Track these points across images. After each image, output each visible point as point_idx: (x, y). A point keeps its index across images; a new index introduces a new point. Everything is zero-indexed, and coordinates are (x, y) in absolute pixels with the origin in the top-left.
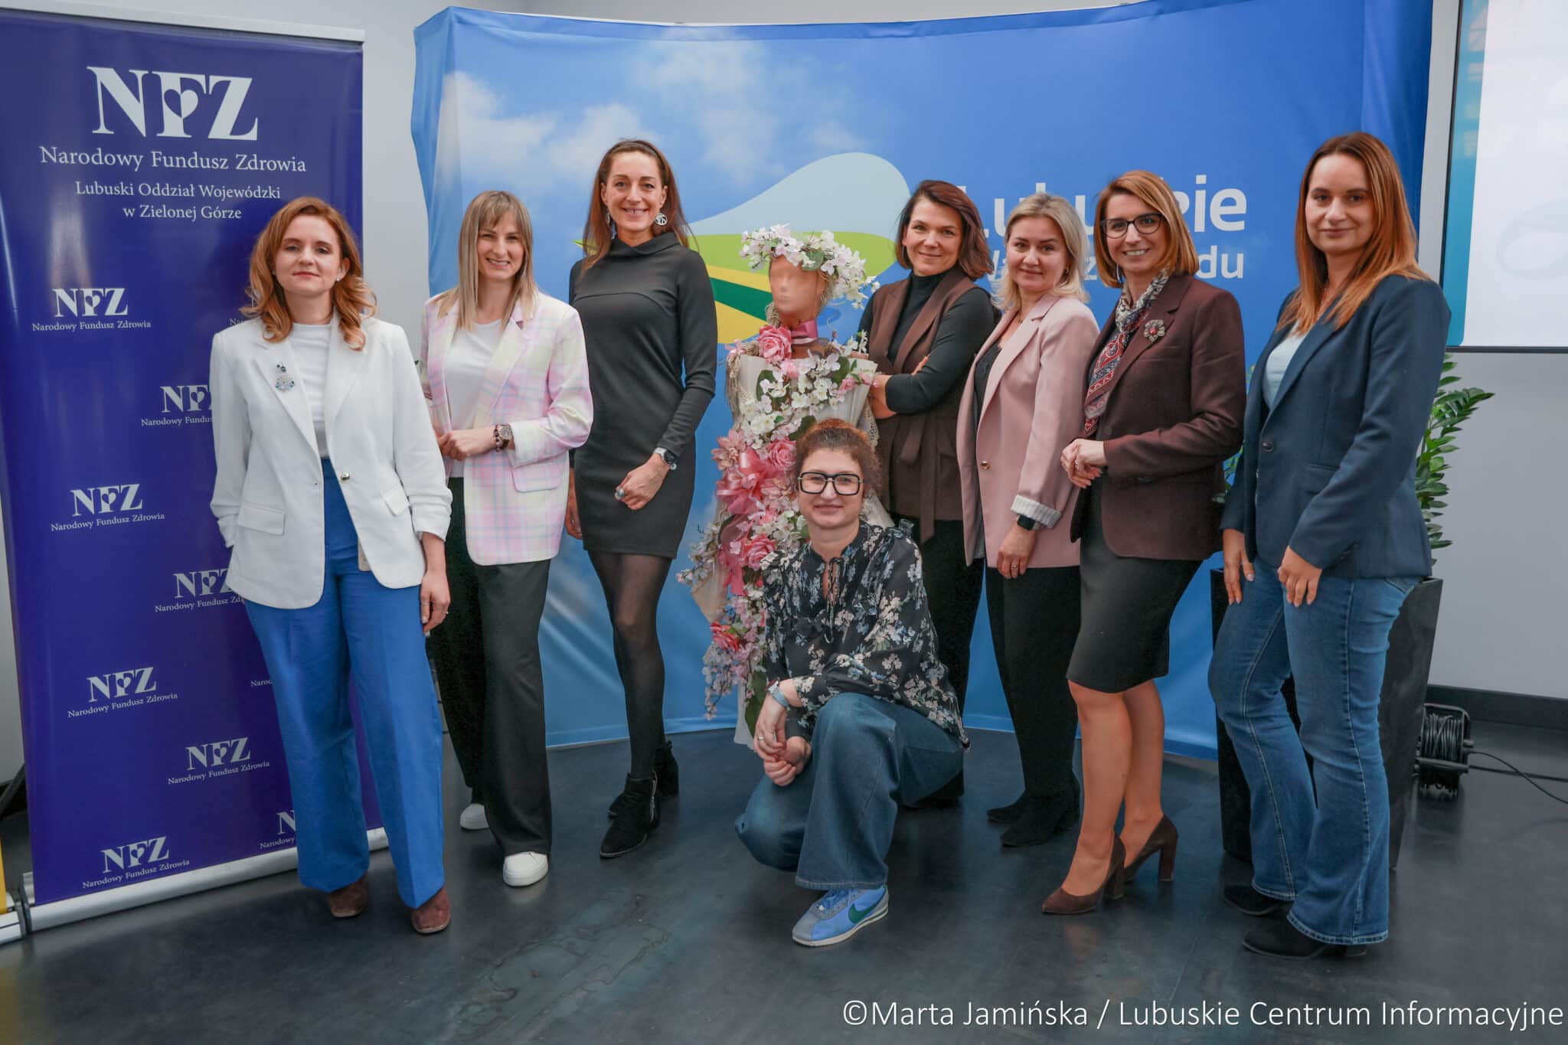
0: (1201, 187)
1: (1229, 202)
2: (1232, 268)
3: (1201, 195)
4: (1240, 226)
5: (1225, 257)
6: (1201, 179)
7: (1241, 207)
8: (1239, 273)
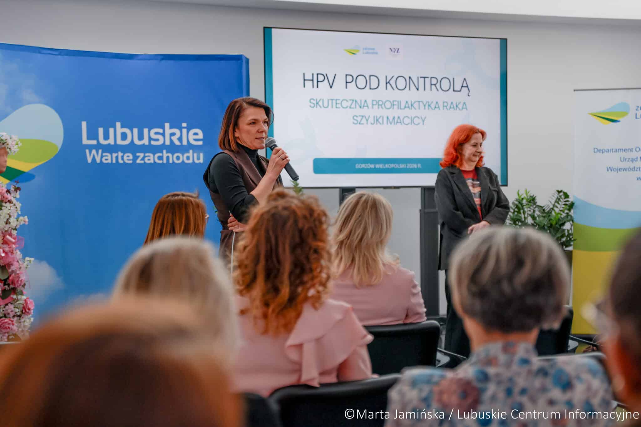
0: (184, 128)
1: (196, 134)
2: (198, 159)
3: (185, 131)
4: (200, 143)
5: (195, 155)
6: (184, 125)
7: (201, 135)
8: (201, 161)
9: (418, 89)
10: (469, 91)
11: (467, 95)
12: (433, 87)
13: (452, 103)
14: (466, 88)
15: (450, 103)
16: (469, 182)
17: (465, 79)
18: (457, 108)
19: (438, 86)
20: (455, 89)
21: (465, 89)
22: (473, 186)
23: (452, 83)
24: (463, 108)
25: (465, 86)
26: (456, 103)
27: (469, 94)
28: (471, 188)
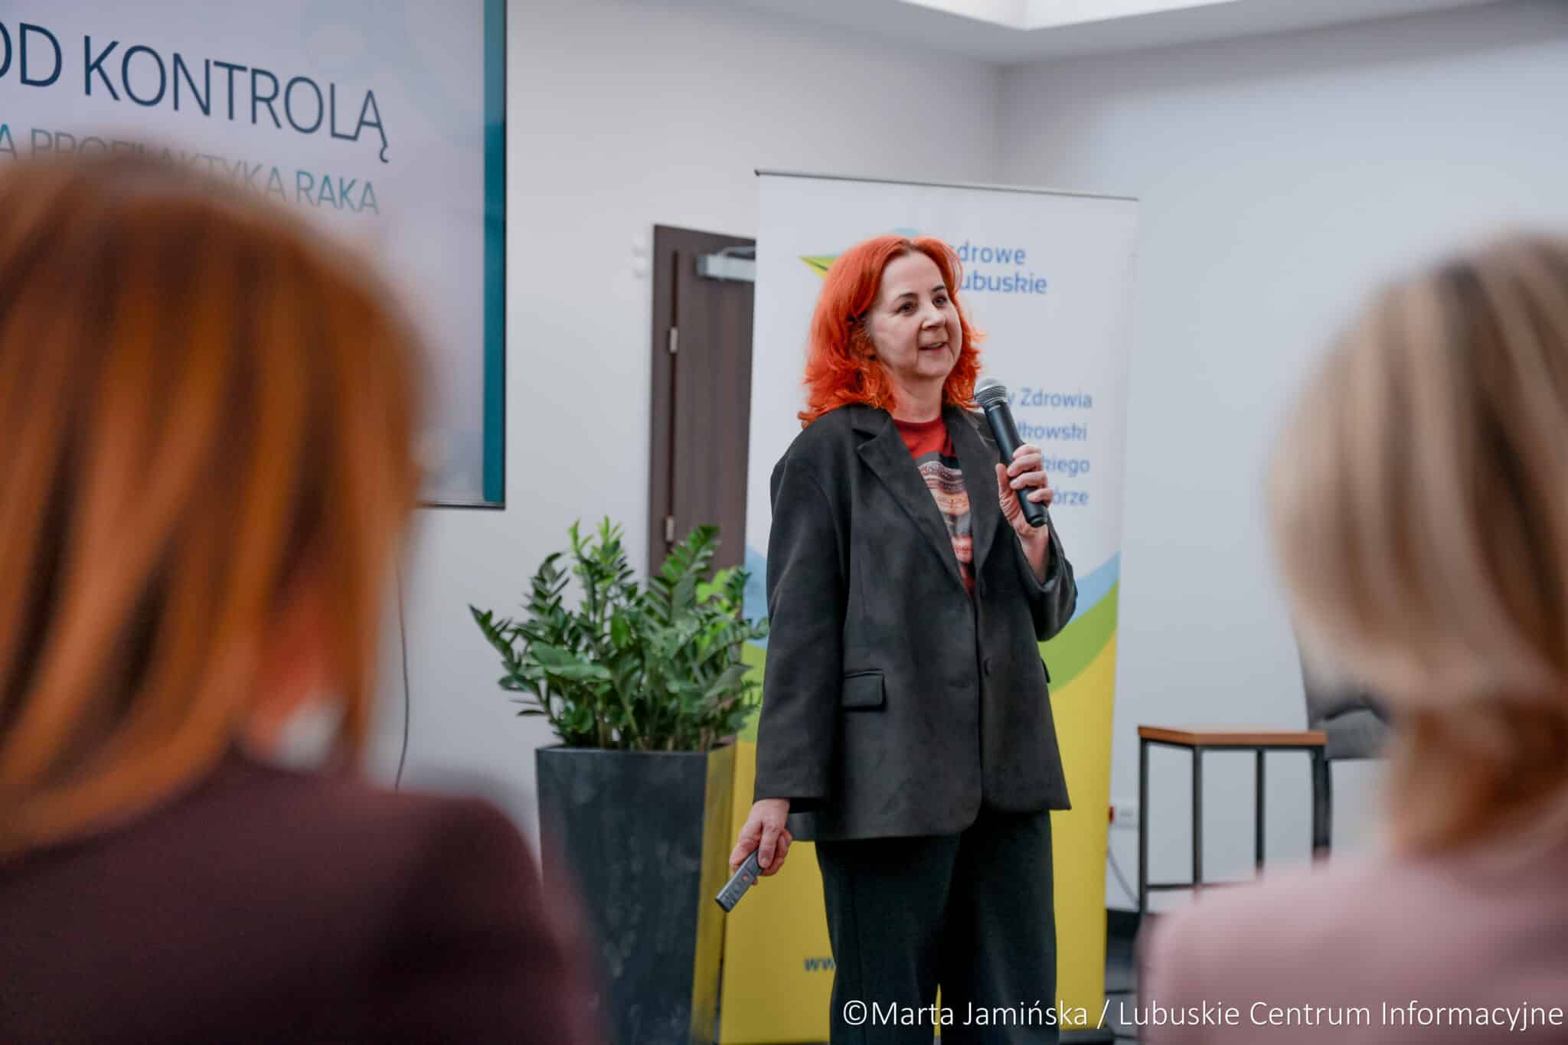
9: (206, 110)
10: (385, 145)
11: (379, 161)
12: (261, 107)
13: (326, 179)
14: (376, 131)
15: (319, 180)
16: (930, 468)
17: (370, 94)
18: (345, 201)
19: (278, 104)
20: (338, 130)
21: (369, 134)
22: (947, 486)
23: (327, 104)
24: (363, 203)
25: (370, 119)
26: (341, 181)
27: (386, 155)
28: (936, 493)
